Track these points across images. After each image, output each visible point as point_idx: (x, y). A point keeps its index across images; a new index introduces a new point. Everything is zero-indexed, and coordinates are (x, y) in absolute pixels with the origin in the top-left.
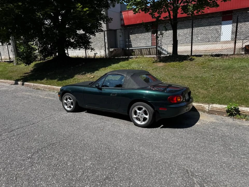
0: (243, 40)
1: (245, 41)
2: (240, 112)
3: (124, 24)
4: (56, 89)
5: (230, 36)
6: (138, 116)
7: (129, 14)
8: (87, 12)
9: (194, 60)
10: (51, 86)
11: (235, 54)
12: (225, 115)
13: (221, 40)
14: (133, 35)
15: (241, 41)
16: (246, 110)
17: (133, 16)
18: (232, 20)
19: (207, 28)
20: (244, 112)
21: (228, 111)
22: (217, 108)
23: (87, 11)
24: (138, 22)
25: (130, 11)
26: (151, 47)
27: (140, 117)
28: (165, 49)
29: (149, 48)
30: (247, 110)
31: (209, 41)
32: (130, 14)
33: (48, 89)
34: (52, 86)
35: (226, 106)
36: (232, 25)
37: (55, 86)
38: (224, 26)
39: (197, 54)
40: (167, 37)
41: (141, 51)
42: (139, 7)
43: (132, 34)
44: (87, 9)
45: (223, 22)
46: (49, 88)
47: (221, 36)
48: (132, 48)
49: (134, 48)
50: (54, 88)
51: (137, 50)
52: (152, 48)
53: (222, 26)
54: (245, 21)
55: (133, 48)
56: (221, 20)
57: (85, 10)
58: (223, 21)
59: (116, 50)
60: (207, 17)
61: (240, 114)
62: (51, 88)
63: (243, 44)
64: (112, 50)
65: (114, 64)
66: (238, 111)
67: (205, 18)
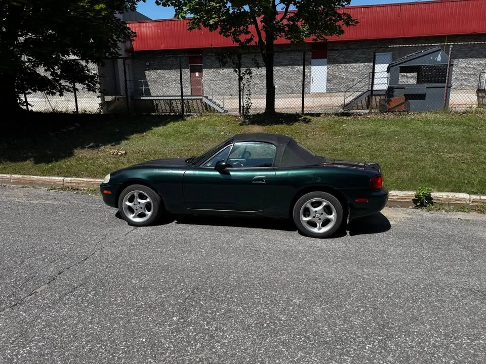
0: (345, 92)
1: (348, 94)
2: (432, 200)
3: (132, 48)
4: (40, 182)
5: (325, 86)
6: (314, 217)
7: (142, 29)
8: (103, 14)
9: (310, 121)
10: (22, 176)
11: (372, 113)
12: (411, 207)
13: (312, 91)
14: (152, 72)
15: (343, 94)
16: (441, 196)
17: (151, 34)
18: (326, 58)
19: (289, 68)
20: (439, 200)
21: (415, 201)
22: (399, 197)
23: (102, 10)
24: (162, 47)
25: (144, 24)
26: (190, 98)
27: (316, 220)
28: (218, 102)
29: (188, 99)
30: (443, 196)
31: (292, 92)
32: (145, 29)
33: (14, 183)
34: (25, 176)
35: (414, 193)
36: (326, 67)
37: (33, 175)
38: (315, 67)
39: (312, 112)
40: (220, 80)
41: (170, 103)
42: (216, 17)
43: (149, 70)
44: (103, 6)
45: (313, 61)
46: (18, 182)
47: (312, 85)
48: (151, 98)
49: (155, 98)
50: (35, 179)
51: (162, 102)
52: (192, 99)
53: (312, 67)
54: (346, 62)
55: (153, 98)
56: (310, 57)
57: (97, 7)
58: (312, 59)
59: (118, 99)
60: (289, 49)
61: (432, 204)
62: (22, 182)
63: (345, 99)
64: (108, 98)
65: (157, 126)
66: (429, 199)
67: (286, 51)
